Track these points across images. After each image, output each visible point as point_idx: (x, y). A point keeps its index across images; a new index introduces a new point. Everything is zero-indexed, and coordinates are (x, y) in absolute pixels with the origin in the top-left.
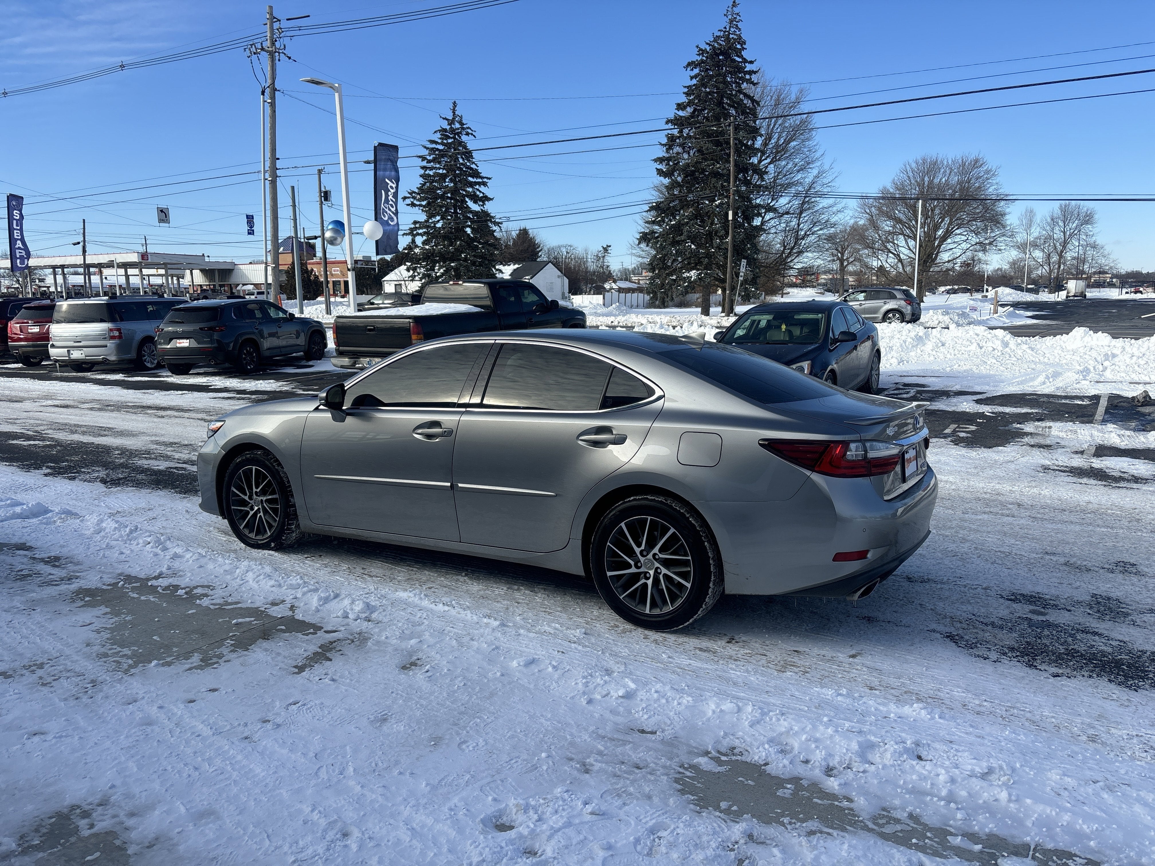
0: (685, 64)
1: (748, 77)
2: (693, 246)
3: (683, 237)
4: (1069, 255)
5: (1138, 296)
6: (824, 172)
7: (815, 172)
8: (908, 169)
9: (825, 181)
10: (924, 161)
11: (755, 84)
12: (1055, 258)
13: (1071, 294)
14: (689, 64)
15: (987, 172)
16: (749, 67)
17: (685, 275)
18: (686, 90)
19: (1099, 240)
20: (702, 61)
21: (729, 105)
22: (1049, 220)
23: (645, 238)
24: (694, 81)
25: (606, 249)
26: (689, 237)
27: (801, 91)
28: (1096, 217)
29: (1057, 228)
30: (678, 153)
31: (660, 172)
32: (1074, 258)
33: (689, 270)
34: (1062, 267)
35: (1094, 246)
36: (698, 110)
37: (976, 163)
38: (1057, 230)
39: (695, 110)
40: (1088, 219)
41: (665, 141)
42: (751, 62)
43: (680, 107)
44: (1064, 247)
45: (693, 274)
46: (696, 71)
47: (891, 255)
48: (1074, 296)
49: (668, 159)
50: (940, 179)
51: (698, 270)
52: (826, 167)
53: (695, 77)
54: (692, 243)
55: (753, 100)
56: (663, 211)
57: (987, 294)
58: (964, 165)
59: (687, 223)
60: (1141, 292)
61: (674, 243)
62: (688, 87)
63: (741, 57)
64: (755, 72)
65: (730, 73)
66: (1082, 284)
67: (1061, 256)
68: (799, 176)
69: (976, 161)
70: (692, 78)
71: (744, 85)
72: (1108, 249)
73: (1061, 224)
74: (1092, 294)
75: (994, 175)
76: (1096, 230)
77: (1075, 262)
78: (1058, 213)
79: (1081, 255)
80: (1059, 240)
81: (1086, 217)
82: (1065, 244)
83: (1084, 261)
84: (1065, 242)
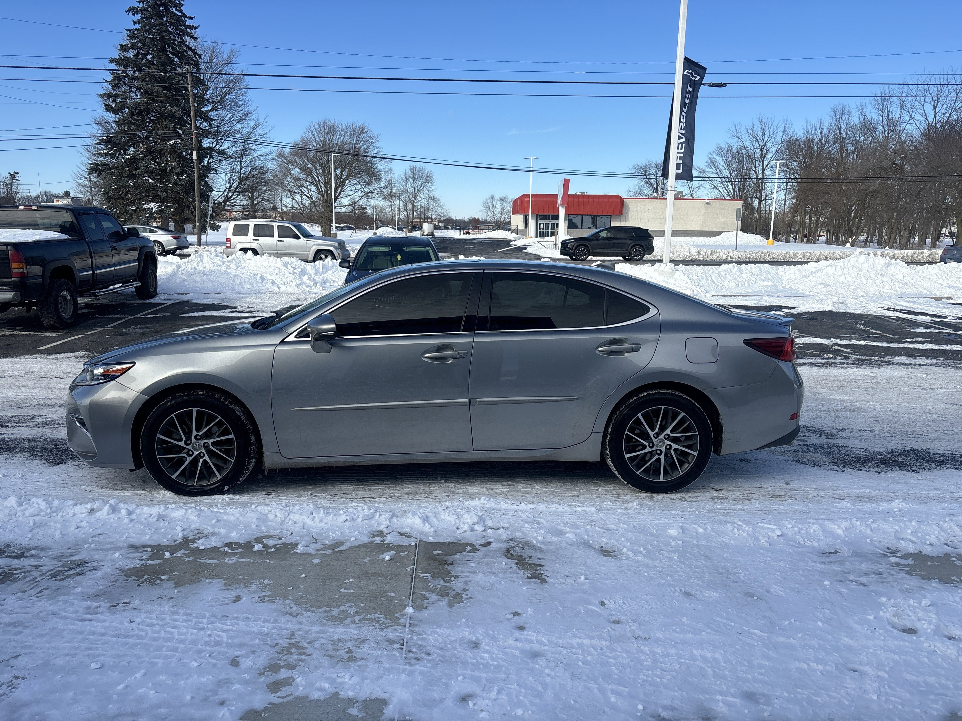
0: (127, 9)
1: (189, 30)
2: (150, 181)
3: (140, 172)
4: (418, 205)
5: (467, 236)
6: (259, 125)
7: (252, 124)
8: (313, 129)
9: (261, 132)
10: (325, 124)
11: (195, 39)
12: (410, 207)
13: (426, 233)
14: (131, 9)
15: (371, 137)
16: (188, 22)
17: (145, 206)
18: (129, 33)
19: (437, 195)
20: (144, 9)
21: (172, 53)
22: (404, 178)
23: (95, 169)
24: (138, 26)
25: (13, 176)
26: (146, 172)
27: (231, 52)
28: (433, 177)
29: (410, 184)
30: (125, 92)
31: (108, 108)
32: (421, 207)
33: (149, 202)
34: (415, 213)
35: (434, 199)
36: (142, 54)
37: (363, 130)
38: (409, 185)
39: (138, 53)
40: (428, 179)
41: (110, 78)
42: (190, 18)
43: (124, 48)
44: (415, 198)
45: (153, 206)
46: (138, 17)
47: (304, 197)
48: (428, 235)
49: (116, 97)
50: (338, 139)
51: (157, 203)
52: (261, 120)
53: (138, 22)
54: (149, 177)
55: (195, 53)
56: (114, 145)
57: (377, 231)
58: (354, 130)
59: (143, 159)
60: (469, 233)
61: (131, 176)
62: (130, 31)
63: (181, 11)
64: (196, 28)
65: (171, 23)
66: (431, 226)
67: (413, 205)
68: (239, 126)
69: (363, 128)
70: (135, 23)
71: (186, 38)
72: (442, 202)
73: (412, 181)
74: (438, 234)
75: (377, 141)
76: (434, 188)
77: (422, 210)
78: (409, 173)
79: (426, 205)
80: (411, 193)
81: (427, 176)
82: (415, 196)
83: (428, 210)
84: (415, 195)
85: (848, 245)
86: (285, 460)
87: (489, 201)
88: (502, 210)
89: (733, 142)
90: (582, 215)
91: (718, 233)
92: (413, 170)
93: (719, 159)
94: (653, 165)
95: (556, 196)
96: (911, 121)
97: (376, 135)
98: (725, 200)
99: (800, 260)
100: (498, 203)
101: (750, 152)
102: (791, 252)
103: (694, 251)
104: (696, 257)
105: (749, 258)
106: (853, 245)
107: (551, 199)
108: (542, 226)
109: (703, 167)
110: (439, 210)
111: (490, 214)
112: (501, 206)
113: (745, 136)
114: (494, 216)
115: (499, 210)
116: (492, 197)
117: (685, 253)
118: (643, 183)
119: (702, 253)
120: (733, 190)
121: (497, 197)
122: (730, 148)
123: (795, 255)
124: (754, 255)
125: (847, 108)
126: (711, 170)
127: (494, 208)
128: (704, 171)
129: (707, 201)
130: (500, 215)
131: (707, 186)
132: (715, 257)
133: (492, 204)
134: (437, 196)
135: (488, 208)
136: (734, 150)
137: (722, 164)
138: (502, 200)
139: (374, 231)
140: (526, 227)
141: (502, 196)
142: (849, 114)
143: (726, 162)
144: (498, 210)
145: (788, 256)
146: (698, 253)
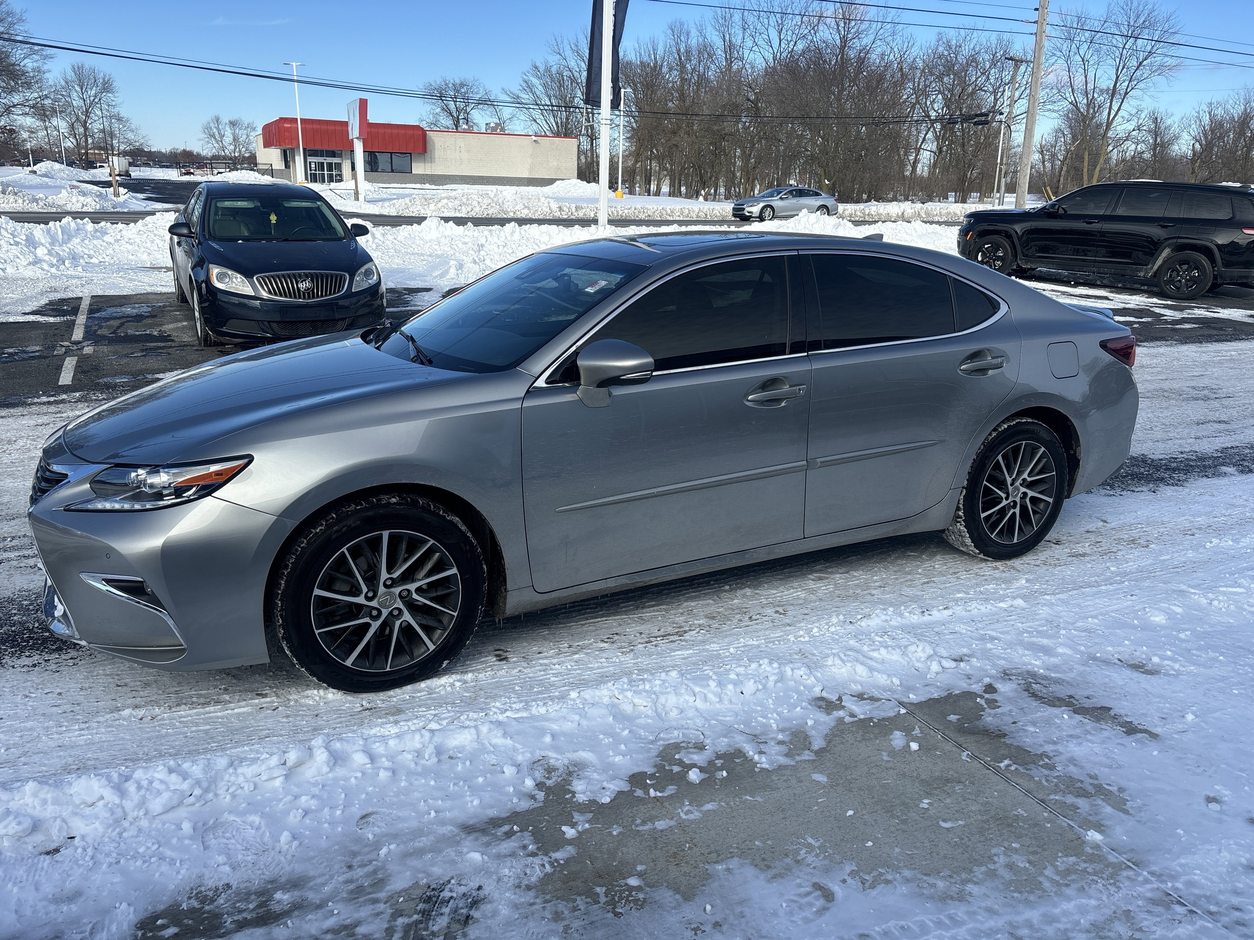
4: (93, 127)
12: (80, 130)
15: (9, 14)
22: (63, 83)
28: (116, 85)
29: (75, 94)
32: (100, 131)
34: (90, 141)
35: (119, 119)
38: (74, 96)
40: (107, 87)
44: (87, 116)
57: (35, 168)
66: (124, 161)
67: (86, 129)
72: (134, 124)
73: (78, 89)
75: (21, 20)
76: (118, 101)
77: (101, 135)
78: (71, 75)
79: (107, 128)
80: (79, 108)
81: (105, 83)
82: (87, 113)
83: (112, 135)
84: (87, 111)
85: (701, 199)
86: (540, 598)
87: (212, 125)
88: (235, 139)
89: (554, 61)
90: (391, 153)
91: (551, 182)
92: (78, 71)
93: (535, 81)
94: (450, 85)
95: (346, 124)
96: (755, 48)
97: (18, 11)
98: (547, 136)
99: (678, 219)
100: (228, 128)
101: (576, 74)
102: (668, 208)
103: (554, 206)
104: (558, 214)
105: (622, 216)
106: (706, 199)
107: (338, 128)
108: (313, 166)
109: (517, 92)
110: (130, 136)
111: (216, 145)
112: (234, 134)
113: (568, 53)
114: (223, 148)
115: (231, 139)
116: (217, 120)
117: (544, 209)
118: (438, 110)
119: (565, 209)
120: (557, 123)
121: (225, 119)
122: (548, 70)
123: (672, 212)
124: (626, 211)
125: (686, 26)
126: (527, 97)
127: (222, 136)
128: (518, 97)
129: (534, 138)
130: (232, 147)
131: (523, 117)
132: (580, 214)
133: (218, 129)
134: (123, 114)
135: (213, 136)
136: (554, 70)
137: (540, 90)
138: (233, 124)
139: (30, 169)
140: (287, 166)
141: (233, 118)
142: (688, 34)
143: (545, 86)
144: (228, 139)
145: (664, 213)
146: (560, 209)
